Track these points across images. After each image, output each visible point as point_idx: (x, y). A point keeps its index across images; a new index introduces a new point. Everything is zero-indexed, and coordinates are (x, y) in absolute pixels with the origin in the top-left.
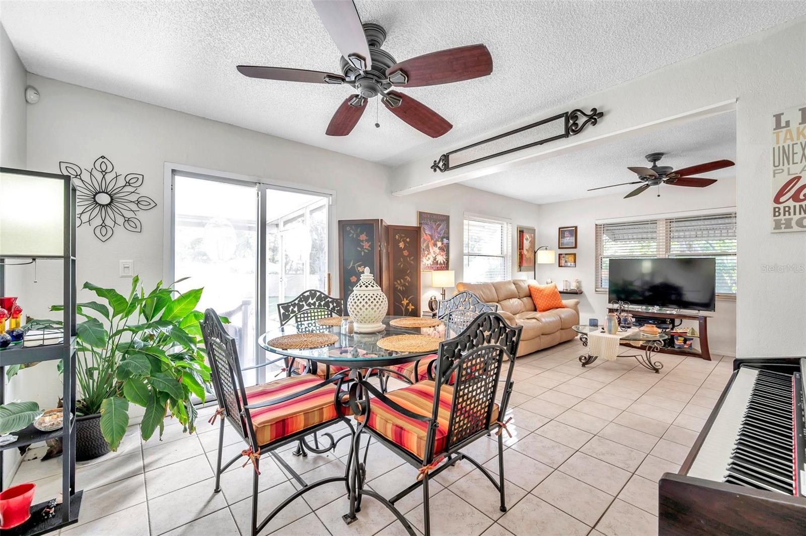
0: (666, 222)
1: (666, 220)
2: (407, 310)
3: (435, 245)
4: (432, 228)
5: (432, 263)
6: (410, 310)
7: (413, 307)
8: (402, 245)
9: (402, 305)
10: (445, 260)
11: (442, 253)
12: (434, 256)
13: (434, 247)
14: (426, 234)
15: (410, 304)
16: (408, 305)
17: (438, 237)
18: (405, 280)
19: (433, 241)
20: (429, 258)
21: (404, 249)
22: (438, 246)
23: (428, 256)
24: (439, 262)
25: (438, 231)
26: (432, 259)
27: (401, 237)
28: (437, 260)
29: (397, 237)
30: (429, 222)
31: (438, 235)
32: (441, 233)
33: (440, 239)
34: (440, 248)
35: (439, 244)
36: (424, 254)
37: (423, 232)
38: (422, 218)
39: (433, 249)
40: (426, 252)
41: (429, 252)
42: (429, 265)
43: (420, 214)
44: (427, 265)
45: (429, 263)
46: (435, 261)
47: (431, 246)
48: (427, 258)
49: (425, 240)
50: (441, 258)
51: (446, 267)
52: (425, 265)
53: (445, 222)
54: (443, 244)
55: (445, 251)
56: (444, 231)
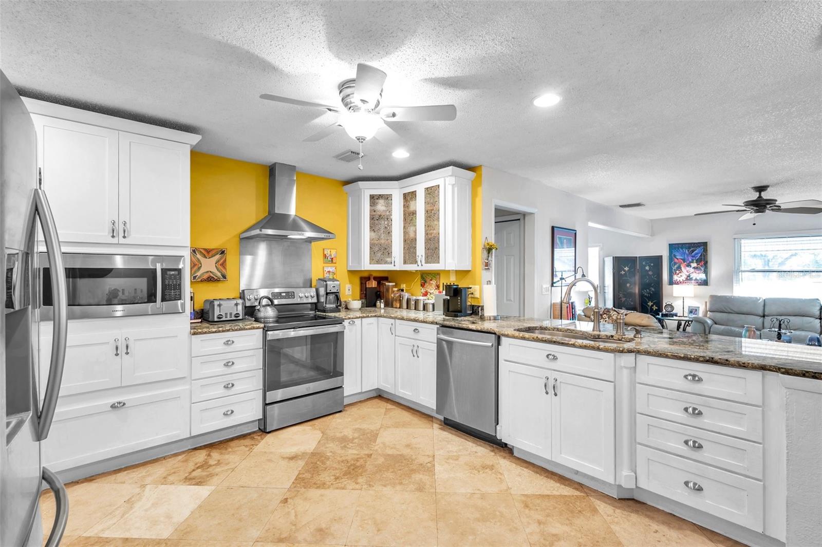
2: (652, 309)
3: (689, 265)
4: (684, 253)
5: (685, 279)
6: (654, 309)
7: (657, 308)
8: (647, 268)
9: (648, 306)
10: (702, 277)
11: (697, 272)
12: (688, 274)
13: (687, 268)
14: (677, 259)
15: (655, 306)
16: (652, 306)
17: (692, 260)
18: (650, 290)
19: (685, 263)
20: (681, 276)
21: (649, 270)
23: (680, 274)
24: (694, 279)
25: (692, 255)
26: (684, 276)
27: (646, 263)
28: (691, 277)
29: (644, 263)
30: (680, 249)
31: (692, 258)
32: (696, 256)
33: (695, 261)
34: (694, 268)
35: (694, 265)
36: (676, 273)
37: (673, 257)
38: (673, 247)
39: (685, 269)
40: (678, 272)
41: (681, 271)
42: (681, 281)
43: (670, 245)
44: (678, 281)
45: (681, 279)
46: (689, 278)
47: (684, 267)
48: (679, 276)
49: (675, 263)
50: (697, 276)
51: (704, 282)
52: (676, 280)
53: (701, 248)
54: (699, 265)
55: (702, 270)
56: (700, 254)
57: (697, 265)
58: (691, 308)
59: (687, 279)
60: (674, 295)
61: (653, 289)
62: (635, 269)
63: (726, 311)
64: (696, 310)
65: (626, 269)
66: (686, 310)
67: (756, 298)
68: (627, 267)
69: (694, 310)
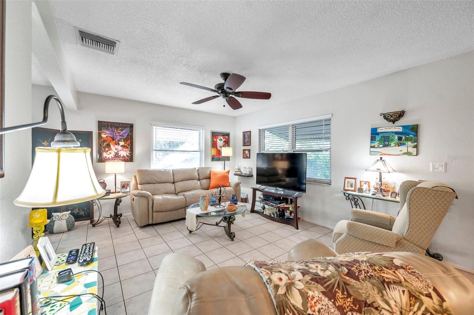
0: (292, 127)
1: (292, 125)
3: (117, 144)
4: (113, 132)
5: (113, 156)
10: (128, 154)
11: (125, 150)
12: (116, 151)
14: (107, 137)
17: (120, 138)
19: (114, 141)
23: (109, 152)
24: (122, 156)
25: (120, 134)
26: (113, 154)
28: (119, 154)
30: (110, 128)
32: (124, 135)
33: (123, 140)
34: (122, 146)
35: (122, 143)
36: (105, 150)
37: (103, 135)
38: (102, 125)
40: (107, 149)
41: (110, 149)
42: (110, 158)
45: (110, 156)
46: (117, 156)
47: (113, 145)
48: (108, 153)
49: (104, 141)
50: (124, 153)
51: (130, 159)
52: (106, 158)
53: (128, 128)
54: (126, 143)
55: (128, 148)
56: (127, 134)
58: (123, 183)
59: (115, 156)
60: (106, 173)
63: (155, 182)
64: (128, 184)
66: (119, 185)
68: (46, 142)
69: (126, 185)
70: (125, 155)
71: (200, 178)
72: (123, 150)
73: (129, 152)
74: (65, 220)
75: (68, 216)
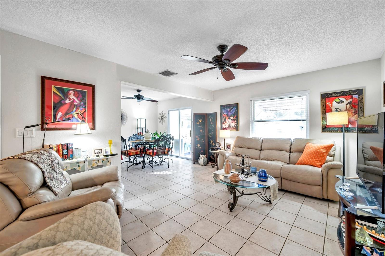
3: (229, 118)
4: (227, 111)
5: (227, 127)
9: (211, 143)
10: (235, 125)
11: (233, 122)
12: (229, 123)
13: (229, 120)
14: (224, 114)
15: (213, 143)
17: (231, 115)
19: (228, 117)
20: (226, 125)
22: (231, 119)
23: (226, 124)
24: (232, 126)
25: (231, 112)
26: (228, 125)
27: (210, 117)
28: (231, 125)
30: (226, 109)
31: (231, 114)
32: (233, 112)
34: (232, 120)
35: (232, 118)
36: (224, 123)
37: (222, 113)
39: (228, 120)
41: (226, 122)
42: (226, 128)
43: (221, 106)
44: (225, 128)
46: (229, 126)
47: (227, 119)
48: (225, 125)
49: (223, 117)
50: (233, 124)
51: (237, 128)
52: (224, 128)
53: (235, 107)
54: (234, 117)
55: (235, 121)
56: (234, 111)
57: (233, 118)
58: (228, 145)
60: (220, 137)
61: (213, 133)
62: (205, 121)
63: (245, 147)
65: (200, 121)
67: (259, 138)
68: (200, 120)
69: (229, 146)
70: (234, 126)
71: (292, 150)
72: (232, 122)
73: (236, 124)
74: (203, 160)
75: (204, 158)
